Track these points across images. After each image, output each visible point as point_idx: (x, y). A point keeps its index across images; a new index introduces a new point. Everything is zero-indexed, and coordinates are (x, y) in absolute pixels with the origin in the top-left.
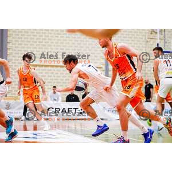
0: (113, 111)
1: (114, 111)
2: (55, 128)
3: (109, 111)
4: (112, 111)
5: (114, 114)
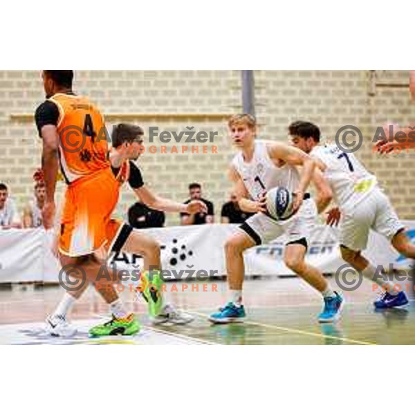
0: (272, 253)
1: (276, 252)
2: (96, 311)
3: (262, 252)
4: (269, 251)
5: (276, 258)
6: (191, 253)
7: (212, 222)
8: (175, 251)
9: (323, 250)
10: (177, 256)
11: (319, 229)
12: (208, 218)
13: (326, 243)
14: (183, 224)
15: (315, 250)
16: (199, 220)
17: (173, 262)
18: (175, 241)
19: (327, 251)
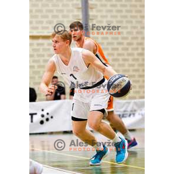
6: (52, 117)
7: (65, 98)
8: (43, 116)
9: (130, 115)
10: (44, 119)
11: (127, 103)
12: (62, 96)
13: (131, 111)
14: (47, 100)
15: (125, 116)
16: (57, 98)
17: (42, 122)
18: (43, 110)
19: (132, 116)
